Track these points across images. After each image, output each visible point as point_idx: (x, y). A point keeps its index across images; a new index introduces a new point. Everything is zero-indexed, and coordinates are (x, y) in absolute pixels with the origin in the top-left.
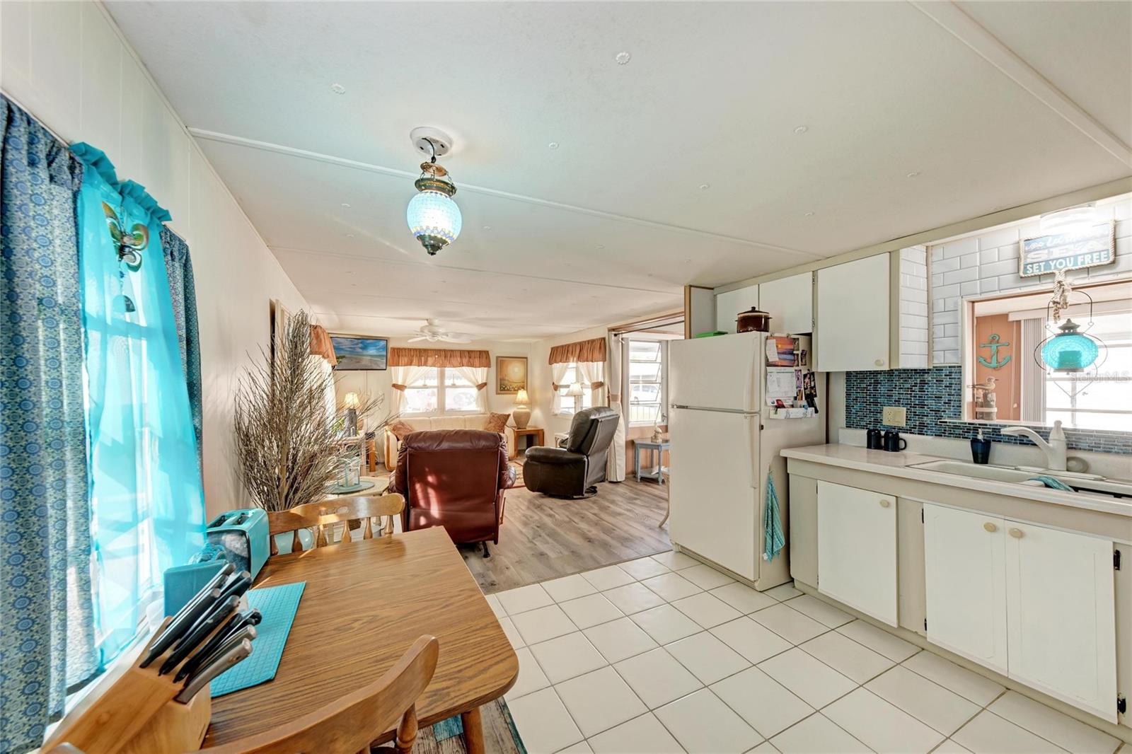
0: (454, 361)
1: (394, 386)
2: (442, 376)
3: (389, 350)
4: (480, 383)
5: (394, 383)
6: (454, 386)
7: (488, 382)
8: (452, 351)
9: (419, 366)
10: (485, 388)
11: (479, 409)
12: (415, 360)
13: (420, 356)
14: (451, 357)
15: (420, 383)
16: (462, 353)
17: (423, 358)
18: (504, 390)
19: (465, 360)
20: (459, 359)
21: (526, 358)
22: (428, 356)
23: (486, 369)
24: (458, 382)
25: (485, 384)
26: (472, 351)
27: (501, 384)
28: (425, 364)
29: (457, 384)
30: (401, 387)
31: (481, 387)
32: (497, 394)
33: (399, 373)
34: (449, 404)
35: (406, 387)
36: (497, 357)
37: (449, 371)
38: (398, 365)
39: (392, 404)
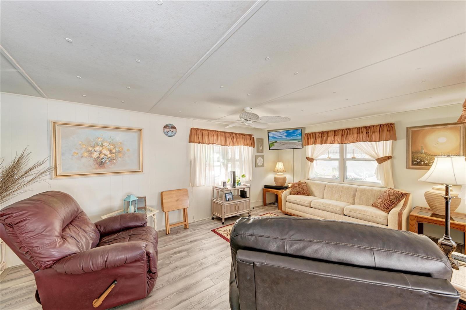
0: (350, 137)
1: (307, 158)
2: (342, 152)
3: (304, 135)
4: (381, 156)
5: (307, 156)
6: (354, 159)
7: (395, 155)
8: (349, 129)
9: (322, 144)
10: (389, 160)
11: (379, 182)
12: (319, 140)
13: (322, 137)
14: (347, 134)
15: (326, 156)
16: (359, 130)
17: (324, 138)
18: (419, 164)
20: (355, 135)
22: (328, 136)
23: (389, 143)
24: (357, 156)
25: (389, 158)
26: (370, 127)
27: (412, 158)
28: (326, 143)
29: (357, 158)
30: (311, 160)
31: (381, 161)
32: (408, 168)
33: (311, 150)
34: (351, 173)
35: (313, 159)
36: (408, 129)
37: (350, 147)
38: (308, 145)
39: (305, 170)
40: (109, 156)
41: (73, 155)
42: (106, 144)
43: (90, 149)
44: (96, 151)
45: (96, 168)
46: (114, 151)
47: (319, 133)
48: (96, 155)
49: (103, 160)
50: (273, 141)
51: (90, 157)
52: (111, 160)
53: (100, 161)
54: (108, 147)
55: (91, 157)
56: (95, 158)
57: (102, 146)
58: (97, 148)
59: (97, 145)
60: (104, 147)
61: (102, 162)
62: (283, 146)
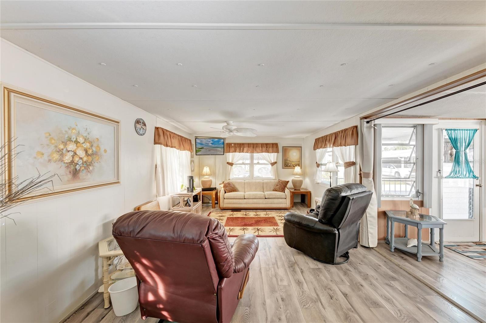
0: (257, 149)
1: (228, 163)
2: (252, 158)
3: (225, 144)
4: (273, 162)
5: (228, 162)
6: (258, 163)
7: (278, 162)
8: (257, 144)
9: (239, 153)
10: (276, 165)
11: (272, 177)
12: (238, 150)
13: (240, 147)
14: (256, 147)
15: (241, 162)
16: (262, 145)
17: (242, 148)
18: (287, 166)
19: (264, 149)
20: (261, 148)
21: (301, 147)
22: (244, 147)
23: (276, 154)
24: (261, 162)
25: (276, 163)
26: (268, 144)
27: (285, 163)
28: (243, 152)
29: (260, 163)
30: (231, 164)
31: (273, 164)
32: (283, 168)
33: (231, 156)
34: (256, 174)
35: (233, 164)
36: (283, 147)
37: (256, 155)
38: (229, 152)
39: (226, 173)
40: (85, 159)
41: (35, 158)
42: (81, 140)
43: (62, 147)
44: (69, 151)
45: (69, 181)
46: (90, 152)
47: (238, 144)
48: (68, 158)
49: (78, 166)
50: (200, 147)
51: (60, 161)
52: (87, 165)
53: (74, 168)
54: (83, 145)
55: (62, 161)
56: (67, 163)
57: (77, 142)
58: (70, 147)
59: (70, 140)
60: (78, 144)
61: (76, 169)
62: (209, 152)
